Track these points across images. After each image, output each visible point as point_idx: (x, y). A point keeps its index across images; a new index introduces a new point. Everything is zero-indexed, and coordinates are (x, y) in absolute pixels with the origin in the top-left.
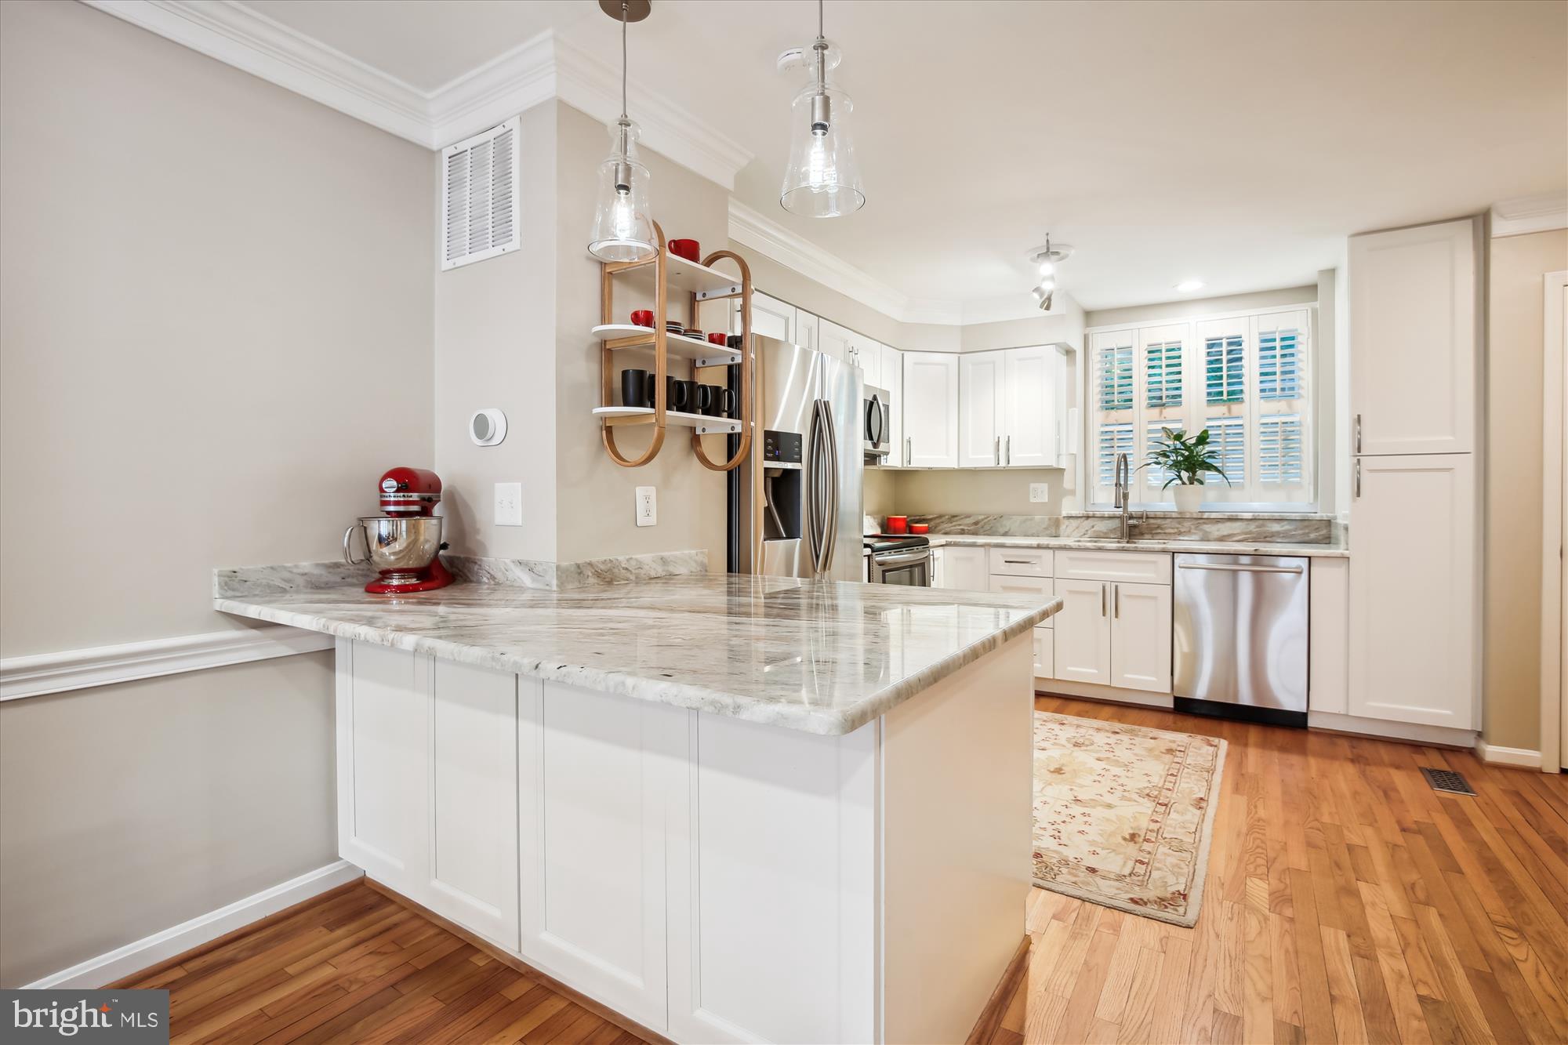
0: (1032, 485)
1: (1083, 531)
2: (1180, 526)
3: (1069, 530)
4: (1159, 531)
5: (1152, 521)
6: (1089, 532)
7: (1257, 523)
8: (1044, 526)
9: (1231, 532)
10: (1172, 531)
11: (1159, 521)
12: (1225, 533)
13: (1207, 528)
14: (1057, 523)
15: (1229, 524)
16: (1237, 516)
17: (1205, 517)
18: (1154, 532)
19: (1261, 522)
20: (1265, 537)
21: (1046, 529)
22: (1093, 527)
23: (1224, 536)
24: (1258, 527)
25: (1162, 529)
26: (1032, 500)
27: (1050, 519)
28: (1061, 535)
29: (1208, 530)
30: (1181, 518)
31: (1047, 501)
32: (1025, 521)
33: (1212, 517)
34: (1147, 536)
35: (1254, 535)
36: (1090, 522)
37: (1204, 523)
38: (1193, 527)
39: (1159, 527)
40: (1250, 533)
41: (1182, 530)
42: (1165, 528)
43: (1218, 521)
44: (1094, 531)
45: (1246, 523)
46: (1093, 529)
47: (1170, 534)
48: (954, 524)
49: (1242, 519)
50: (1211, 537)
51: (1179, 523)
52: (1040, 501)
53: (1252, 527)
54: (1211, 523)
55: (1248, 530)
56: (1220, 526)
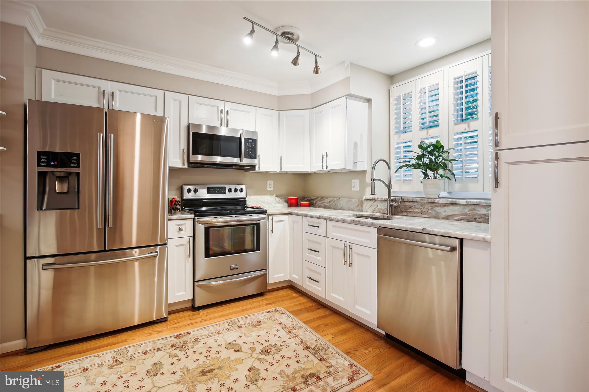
0: (353, 181)
1: (373, 208)
2: (422, 208)
3: (367, 208)
4: (411, 210)
5: (407, 204)
6: (376, 209)
7: (470, 207)
8: (357, 205)
9: (452, 213)
10: (417, 211)
11: (411, 204)
12: (449, 214)
13: (438, 209)
14: (361, 203)
15: (451, 207)
16: (456, 201)
17: (436, 202)
18: (408, 211)
19: (473, 207)
20: (476, 218)
21: (357, 206)
22: (378, 206)
23: (448, 216)
24: (470, 210)
25: (412, 209)
26: (353, 189)
27: (359, 201)
28: (364, 211)
29: (439, 211)
30: (422, 201)
31: (359, 190)
32: (348, 201)
33: (440, 202)
34: (404, 213)
35: (468, 216)
36: (376, 203)
37: (436, 206)
38: (429, 209)
39: (411, 208)
40: (465, 214)
41: (424, 210)
42: (415, 208)
43: (444, 205)
44: (378, 209)
45: (463, 207)
46: (378, 208)
47: (416, 212)
48: (322, 202)
49: (460, 204)
50: (440, 216)
51: (422, 205)
52: (356, 190)
53: (467, 210)
54: (440, 206)
55: (463, 213)
56: (446, 208)
